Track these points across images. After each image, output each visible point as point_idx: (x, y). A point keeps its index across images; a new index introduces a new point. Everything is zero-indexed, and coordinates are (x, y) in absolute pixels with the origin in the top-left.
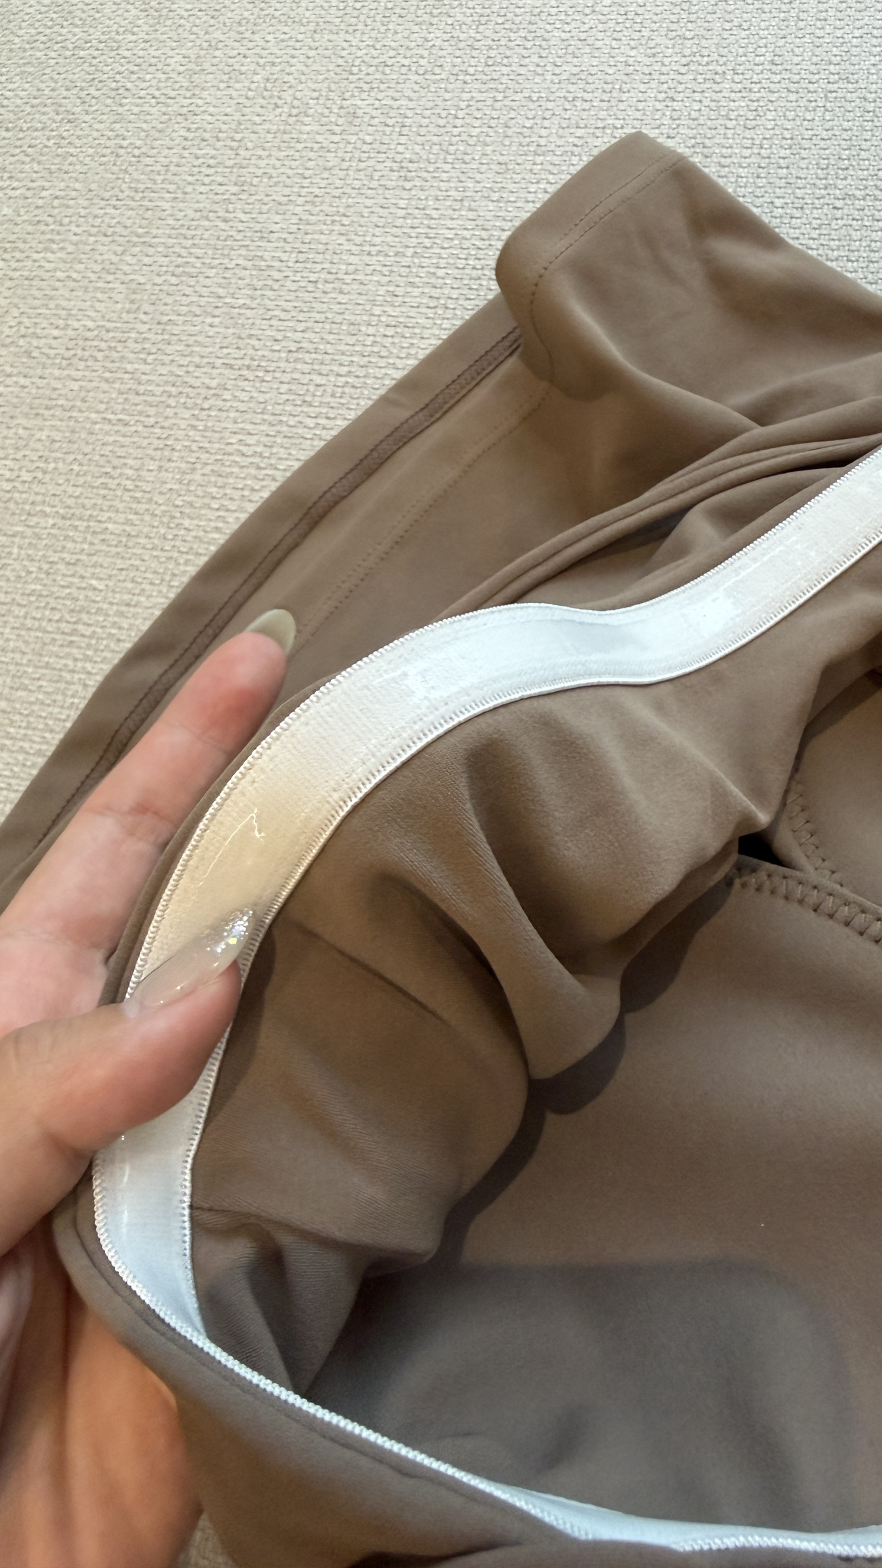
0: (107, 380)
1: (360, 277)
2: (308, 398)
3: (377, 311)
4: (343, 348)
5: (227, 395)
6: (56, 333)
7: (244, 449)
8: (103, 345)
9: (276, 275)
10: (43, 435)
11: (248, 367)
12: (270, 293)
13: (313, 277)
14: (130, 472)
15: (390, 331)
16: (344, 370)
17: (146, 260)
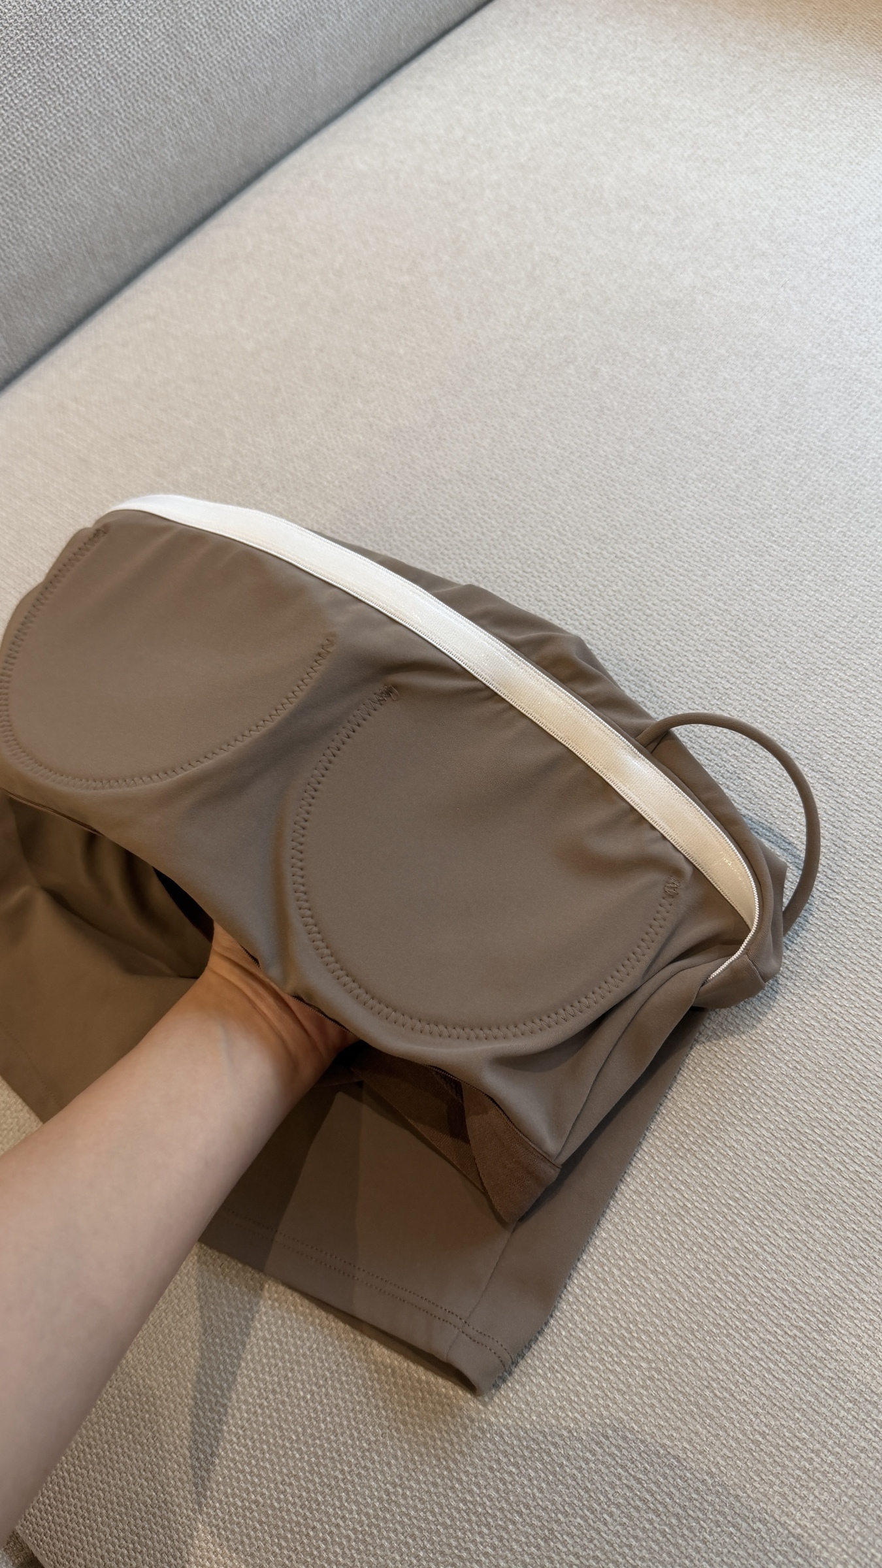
0: (400, 455)
1: (547, 456)
2: (486, 504)
3: (544, 476)
4: (517, 487)
5: (449, 486)
6: (389, 421)
7: (442, 515)
8: (407, 437)
9: (508, 438)
10: (355, 467)
11: (467, 477)
12: (499, 446)
13: (524, 447)
14: (384, 502)
15: (544, 489)
16: (511, 498)
17: (452, 404)
